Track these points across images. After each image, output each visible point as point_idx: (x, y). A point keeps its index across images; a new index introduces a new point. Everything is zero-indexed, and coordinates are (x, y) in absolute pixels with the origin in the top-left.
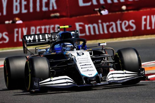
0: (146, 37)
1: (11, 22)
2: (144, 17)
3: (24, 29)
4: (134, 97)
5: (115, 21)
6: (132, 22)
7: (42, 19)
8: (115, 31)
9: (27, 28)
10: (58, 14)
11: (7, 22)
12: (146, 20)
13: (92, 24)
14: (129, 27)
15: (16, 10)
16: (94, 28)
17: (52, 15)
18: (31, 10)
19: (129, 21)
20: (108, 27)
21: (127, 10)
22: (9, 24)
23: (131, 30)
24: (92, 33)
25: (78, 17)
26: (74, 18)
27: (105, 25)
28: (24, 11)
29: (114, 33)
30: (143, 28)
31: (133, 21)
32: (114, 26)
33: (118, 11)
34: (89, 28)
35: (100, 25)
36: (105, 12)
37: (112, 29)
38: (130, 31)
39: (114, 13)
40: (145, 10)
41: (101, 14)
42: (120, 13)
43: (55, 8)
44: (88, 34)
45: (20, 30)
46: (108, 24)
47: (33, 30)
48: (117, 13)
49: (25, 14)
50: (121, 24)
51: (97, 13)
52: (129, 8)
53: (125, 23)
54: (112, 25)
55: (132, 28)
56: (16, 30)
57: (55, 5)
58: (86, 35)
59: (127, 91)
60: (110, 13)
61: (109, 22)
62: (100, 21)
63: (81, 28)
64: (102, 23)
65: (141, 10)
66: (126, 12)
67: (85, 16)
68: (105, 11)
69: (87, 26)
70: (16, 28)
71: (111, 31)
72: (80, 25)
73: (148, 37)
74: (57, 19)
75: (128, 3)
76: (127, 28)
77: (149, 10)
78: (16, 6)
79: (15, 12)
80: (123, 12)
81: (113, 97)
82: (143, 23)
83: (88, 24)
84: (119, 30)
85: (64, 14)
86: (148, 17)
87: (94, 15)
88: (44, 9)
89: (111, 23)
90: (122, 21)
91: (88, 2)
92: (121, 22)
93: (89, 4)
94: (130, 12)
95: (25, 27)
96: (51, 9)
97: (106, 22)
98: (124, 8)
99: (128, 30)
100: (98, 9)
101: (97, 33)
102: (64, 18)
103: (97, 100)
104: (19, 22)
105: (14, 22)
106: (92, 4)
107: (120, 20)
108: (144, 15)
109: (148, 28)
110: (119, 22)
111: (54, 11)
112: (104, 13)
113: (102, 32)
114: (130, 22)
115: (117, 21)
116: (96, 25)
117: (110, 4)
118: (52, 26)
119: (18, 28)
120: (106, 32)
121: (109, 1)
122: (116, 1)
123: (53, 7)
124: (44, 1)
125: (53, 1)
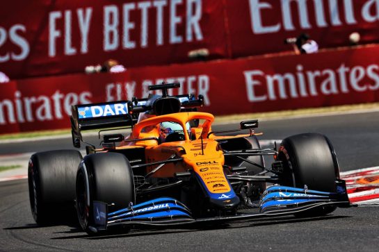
1: (98, 68)
3: (128, 86)
5: (335, 68)
6: (374, 71)
7: (168, 63)
8: (334, 90)
9: (134, 84)
10: (205, 52)
11: (90, 69)
13: (282, 73)
14: (366, 81)
15: (111, 41)
16: (287, 82)
17: (192, 53)
18: (144, 43)
19: (365, 67)
20: (319, 81)
21: (361, 42)
22: (95, 72)
23: (372, 88)
24: (283, 95)
25: (250, 58)
26: (240, 60)
27: (311, 76)
28: (129, 45)
29: (332, 95)
31: (376, 67)
32: (332, 78)
33: (342, 45)
34: (276, 83)
35: (301, 76)
36: (311, 47)
37: (328, 87)
38: (368, 90)
39: (332, 50)
41: (303, 51)
42: (345, 48)
43: (199, 37)
44: (272, 96)
45: (119, 87)
46: (317, 73)
48: (340, 49)
49: (129, 50)
50: (347, 75)
51: (293, 49)
52: (367, 38)
53: (358, 73)
54: (327, 76)
55: (373, 83)
56: (110, 87)
57: (198, 30)
58: (268, 100)
59: (360, 228)
60: (324, 50)
61: (321, 70)
62: (300, 68)
63: (257, 82)
64: (304, 72)
66: (359, 47)
67: (267, 56)
68: (310, 44)
69: (270, 80)
70: (110, 82)
71: (324, 90)
72: (255, 78)
74: (201, 63)
75: (365, 27)
76: (361, 84)
78: (111, 34)
79: (109, 46)
80: (353, 47)
83: (272, 75)
84: (344, 89)
85: (219, 51)
87: (286, 54)
88: (174, 39)
89: (325, 72)
90: (351, 68)
91: (273, 24)
92: (347, 69)
93: (275, 29)
94: (368, 46)
95: (130, 81)
96: (189, 38)
97: (313, 71)
98: (355, 37)
99: (364, 89)
100: (294, 40)
101: (294, 94)
102: (219, 61)
103: (292, 246)
104: (118, 69)
105: (105, 69)
106: (282, 28)
107: (346, 66)
110: (342, 70)
111: (196, 45)
112: (310, 49)
113: (304, 93)
114: (370, 69)
115: (338, 66)
116: (290, 77)
117: (323, 29)
118: (191, 79)
119: (115, 83)
120: (313, 92)
121: (321, 22)
122: (336, 21)
123: (194, 35)
124: (175, 20)
125: (194, 21)
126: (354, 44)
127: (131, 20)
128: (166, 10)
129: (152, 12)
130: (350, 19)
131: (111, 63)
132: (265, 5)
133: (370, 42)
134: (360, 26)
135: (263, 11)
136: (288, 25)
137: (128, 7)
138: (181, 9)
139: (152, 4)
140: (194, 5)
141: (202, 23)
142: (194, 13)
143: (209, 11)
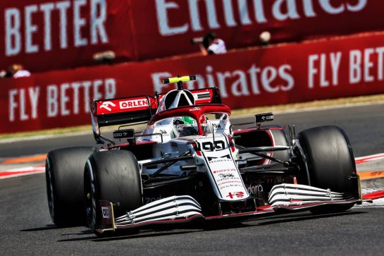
0: (318, 106)
1: (3, 74)
2: (312, 58)
3: (31, 91)
4: (293, 246)
5: (246, 69)
6: (286, 71)
7: (73, 66)
8: (245, 92)
9: (37, 89)
10: (111, 54)
12: (317, 64)
14: (278, 81)
15: (13, 45)
16: (196, 84)
17: (97, 56)
18: (48, 46)
19: (277, 67)
20: (229, 82)
21: (272, 41)
23: (284, 88)
25: (157, 60)
26: (148, 63)
27: (221, 77)
28: (31, 48)
29: (243, 97)
30: (311, 84)
31: (288, 67)
32: (243, 79)
33: (252, 45)
35: (210, 78)
36: (218, 47)
37: (239, 88)
38: (280, 91)
39: (242, 50)
40: (315, 41)
42: (256, 48)
43: (105, 40)
45: (22, 92)
46: (228, 74)
47: (53, 92)
48: (250, 49)
49: (32, 55)
50: (259, 76)
52: (279, 36)
53: (269, 74)
54: (237, 77)
55: (285, 83)
56: (13, 93)
57: (103, 33)
60: (234, 51)
61: (231, 71)
62: (209, 69)
64: (214, 74)
65: (307, 42)
66: (270, 46)
67: (176, 58)
68: (217, 43)
70: (13, 88)
71: (235, 92)
73: (322, 106)
74: (106, 67)
75: (276, 25)
76: (273, 84)
77: (324, 40)
78: (13, 37)
80: (264, 47)
81: (245, 247)
82: (312, 71)
84: (256, 90)
85: (126, 53)
86: (323, 57)
87: (195, 55)
88: (79, 42)
89: (236, 73)
90: (262, 69)
91: (180, 24)
92: (258, 70)
93: (184, 29)
94: (280, 45)
95: (34, 86)
96: (94, 40)
97: (223, 72)
98: (266, 36)
99: (276, 89)
102: (126, 64)
105: (10, 74)
106: (190, 28)
107: (257, 66)
108: (313, 53)
109: (324, 83)
110: (253, 71)
111: (101, 47)
112: (217, 49)
114: (281, 69)
115: (249, 67)
116: (200, 79)
117: (233, 28)
118: (98, 83)
119: (18, 88)
120: (224, 94)
121: (230, 21)
122: (246, 20)
123: (99, 37)
124: (79, 22)
125: (98, 23)
126: (265, 43)
127: (33, 23)
128: (70, 12)
129: (55, 14)
130: (260, 18)
131: (16, 67)
132: (172, 5)
133: (281, 41)
134: (271, 25)
135: (169, 11)
136: (197, 26)
137: (31, 9)
138: (85, 11)
139: (55, 6)
140: (98, 7)
141: (107, 25)
142: (98, 14)
143: (114, 12)
